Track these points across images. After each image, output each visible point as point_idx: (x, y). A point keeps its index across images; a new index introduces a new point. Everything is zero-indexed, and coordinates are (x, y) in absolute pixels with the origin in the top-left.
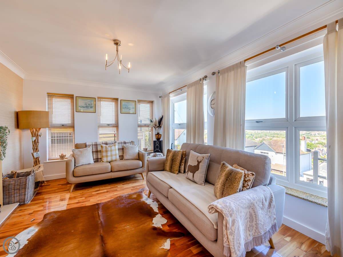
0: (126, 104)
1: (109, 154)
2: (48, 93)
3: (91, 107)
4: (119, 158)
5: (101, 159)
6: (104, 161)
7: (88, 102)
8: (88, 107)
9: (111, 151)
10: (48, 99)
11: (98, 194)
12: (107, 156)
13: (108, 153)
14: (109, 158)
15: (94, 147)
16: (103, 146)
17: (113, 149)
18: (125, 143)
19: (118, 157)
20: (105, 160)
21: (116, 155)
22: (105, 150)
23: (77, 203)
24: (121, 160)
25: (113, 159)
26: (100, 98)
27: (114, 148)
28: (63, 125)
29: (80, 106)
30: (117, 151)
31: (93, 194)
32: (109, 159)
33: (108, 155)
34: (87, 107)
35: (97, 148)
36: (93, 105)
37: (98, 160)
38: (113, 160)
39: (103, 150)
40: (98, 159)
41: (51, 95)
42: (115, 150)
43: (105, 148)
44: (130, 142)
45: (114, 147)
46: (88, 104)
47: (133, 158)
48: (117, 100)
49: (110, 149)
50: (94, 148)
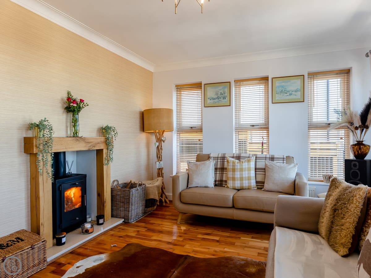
0: (283, 84)
1: (238, 175)
2: (176, 86)
3: (224, 98)
4: (255, 186)
5: (226, 181)
6: (229, 186)
7: (220, 89)
8: (220, 98)
9: (241, 170)
10: (177, 93)
11: (204, 239)
12: (234, 179)
13: (236, 173)
14: (236, 182)
15: (219, 161)
16: (229, 161)
17: (244, 167)
18: (272, 159)
19: (253, 183)
20: (231, 185)
21: (249, 178)
22: (231, 167)
23: (170, 243)
24: (259, 190)
25: (244, 185)
26: (239, 82)
27: (247, 167)
28: (192, 128)
29: (209, 99)
30: (253, 173)
31: (198, 236)
32: (238, 184)
33: (236, 176)
34: (218, 98)
35: (223, 164)
36: (226, 95)
37: (222, 184)
38: (244, 188)
39: (229, 167)
40: (221, 181)
41: (180, 88)
42: (250, 169)
43: (231, 164)
44: (283, 158)
45: (246, 163)
46: (220, 94)
47: (281, 191)
48: (266, 79)
49: (239, 167)
50: (219, 163)
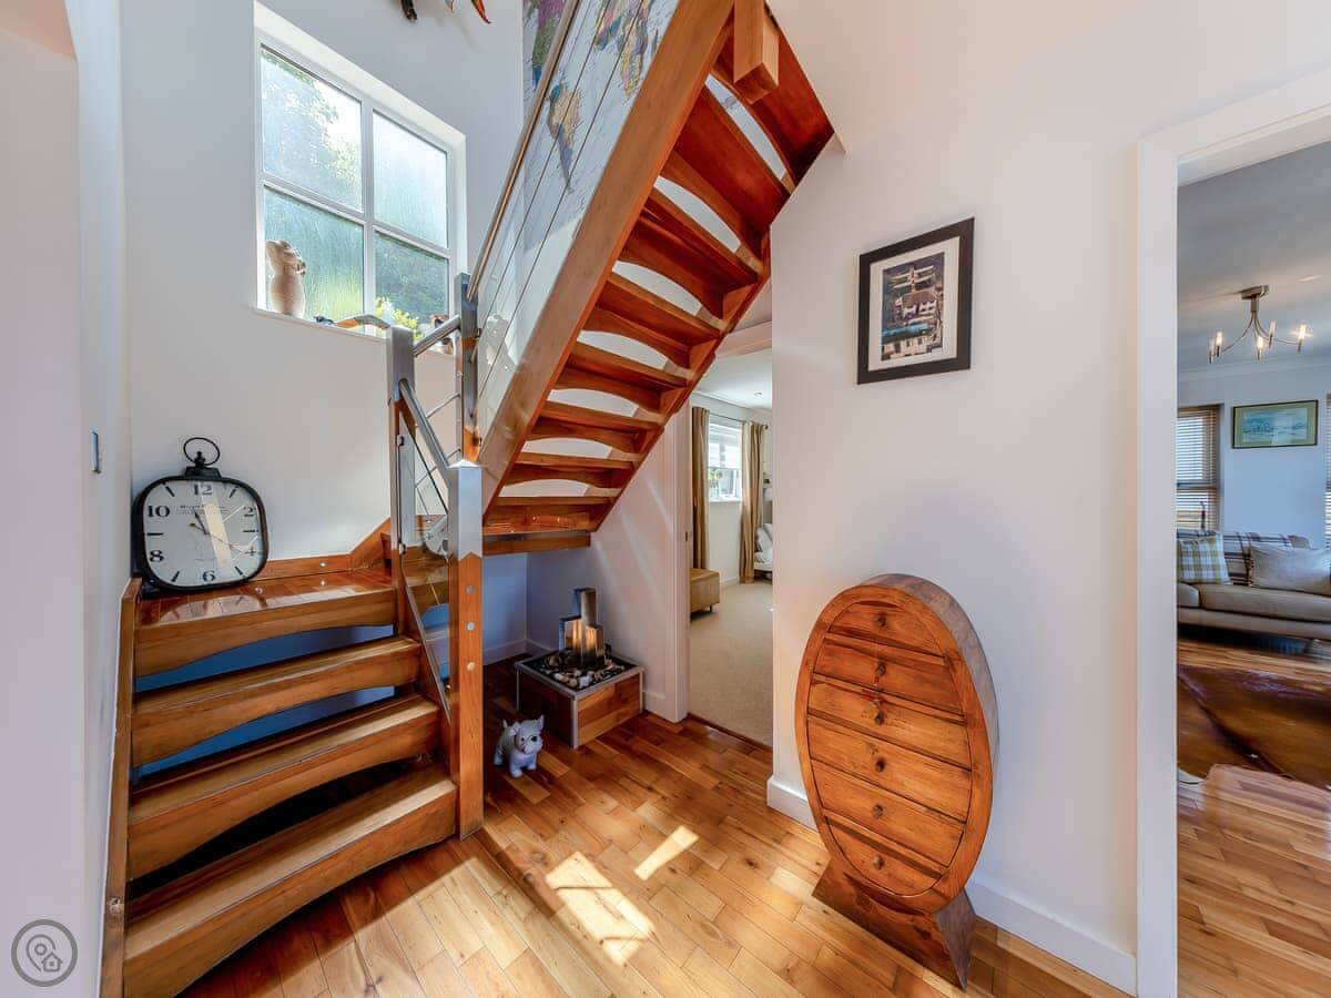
0: (1262, 417)
4: (1229, 580)
18: (1258, 538)
19: (1224, 576)
27: (1208, 550)
30: (1222, 560)
42: (1214, 554)
44: (1284, 540)
45: (1206, 545)
48: (1214, 409)
